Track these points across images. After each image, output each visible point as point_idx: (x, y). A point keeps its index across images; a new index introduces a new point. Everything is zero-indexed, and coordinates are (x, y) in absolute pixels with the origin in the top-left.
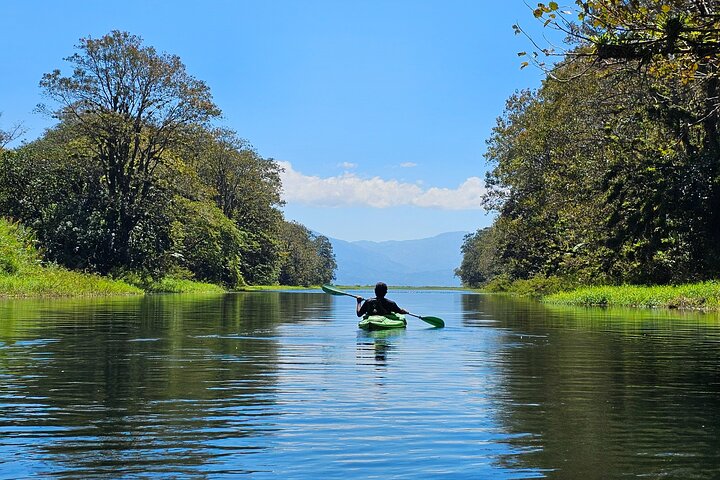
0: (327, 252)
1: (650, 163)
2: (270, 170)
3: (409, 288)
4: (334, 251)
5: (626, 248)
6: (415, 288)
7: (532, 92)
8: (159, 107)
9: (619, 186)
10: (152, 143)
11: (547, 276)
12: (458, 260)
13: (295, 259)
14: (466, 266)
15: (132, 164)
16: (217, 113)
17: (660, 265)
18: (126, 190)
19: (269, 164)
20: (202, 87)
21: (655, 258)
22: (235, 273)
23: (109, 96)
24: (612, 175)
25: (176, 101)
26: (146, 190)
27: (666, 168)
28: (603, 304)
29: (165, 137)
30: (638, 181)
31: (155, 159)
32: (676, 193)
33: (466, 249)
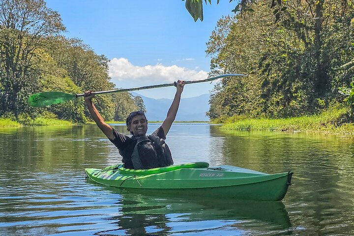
0: (141, 104)
1: (284, 52)
2: (103, 61)
3: (184, 122)
4: (144, 104)
5: (275, 99)
6: (187, 122)
7: (231, 16)
8: (32, 26)
9: (268, 65)
10: (29, 45)
11: (239, 115)
12: (208, 107)
13: (123, 108)
14: (211, 110)
15: (18, 57)
16: (63, 29)
17: (293, 108)
18: (14, 70)
19: (103, 57)
20: (56, 15)
21: (291, 104)
22: (81, 115)
23: (5, 20)
24: (264, 59)
25: (42, 22)
26: (25, 71)
27: (293, 55)
28: (248, 129)
29: (35, 41)
30: (278, 62)
31: (31, 54)
32: (298, 69)
33: (211, 102)
